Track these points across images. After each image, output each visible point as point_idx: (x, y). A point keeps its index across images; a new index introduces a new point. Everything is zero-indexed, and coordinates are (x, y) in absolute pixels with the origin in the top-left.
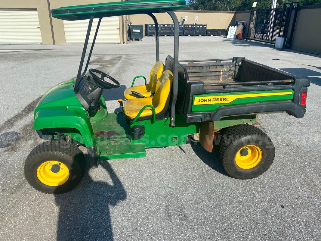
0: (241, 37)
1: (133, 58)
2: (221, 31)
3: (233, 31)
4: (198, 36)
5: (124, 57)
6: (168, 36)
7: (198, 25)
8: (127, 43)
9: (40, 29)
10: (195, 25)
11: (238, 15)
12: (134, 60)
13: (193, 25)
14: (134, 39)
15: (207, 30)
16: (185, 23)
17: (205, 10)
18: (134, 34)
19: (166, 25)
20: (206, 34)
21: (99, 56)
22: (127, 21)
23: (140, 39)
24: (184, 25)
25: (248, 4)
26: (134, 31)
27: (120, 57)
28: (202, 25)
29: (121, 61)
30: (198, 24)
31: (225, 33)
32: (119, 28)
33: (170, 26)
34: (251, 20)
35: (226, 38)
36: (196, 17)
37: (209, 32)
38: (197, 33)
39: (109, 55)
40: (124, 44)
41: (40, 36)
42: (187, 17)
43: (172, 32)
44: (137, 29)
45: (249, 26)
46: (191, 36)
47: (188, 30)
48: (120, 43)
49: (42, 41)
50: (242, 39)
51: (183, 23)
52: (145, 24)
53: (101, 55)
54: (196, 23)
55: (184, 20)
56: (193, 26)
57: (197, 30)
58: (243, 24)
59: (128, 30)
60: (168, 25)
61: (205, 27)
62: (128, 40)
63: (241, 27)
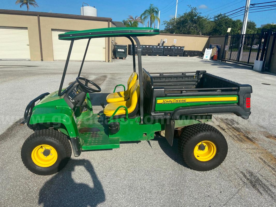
0: (216, 58)
1: (119, 78)
2: (197, 52)
3: (208, 53)
4: (177, 56)
5: (109, 76)
6: (149, 55)
7: (176, 47)
8: (112, 62)
9: (29, 46)
10: (173, 47)
11: (211, 39)
12: (120, 81)
13: (172, 46)
14: (118, 58)
15: (184, 51)
16: (164, 45)
17: (180, 34)
18: (119, 53)
19: (147, 46)
20: (184, 55)
21: (84, 74)
22: (113, 42)
23: (124, 58)
24: (164, 47)
25: (218, 30)
26: (119, 50)
27: (105, 77)
28: (180, 47)
29: (106, 81)
30: (176, 45)
31: (201, 54)
32: (105, 47)
33: (152, 47)
34: (226, 44)
35: (203, 59)
36: (174, 39)
37: (186, 53)
38: (175, 53)
39: (94, 74)
40: (109, 62)
41: (28, 53)
42: (166, 39)
43: (153, 52)
44: (122, 49)
45: (224, 49)
46: (170, 56)
47: (167, 50)
48: (106, 62)
49: (30, 58)
50: (217, 61)
51: (163, 44)
52: (129, 45)
53: (86, 73)
54: (174, 45)
55: (164, 42)
56: (172, 48)
57: (175, 51)
58: (217, 47)
59: (113, 50)
60: (149, 46)
61: (183, 48)
62: (113, 59)
63: (216, 49)
